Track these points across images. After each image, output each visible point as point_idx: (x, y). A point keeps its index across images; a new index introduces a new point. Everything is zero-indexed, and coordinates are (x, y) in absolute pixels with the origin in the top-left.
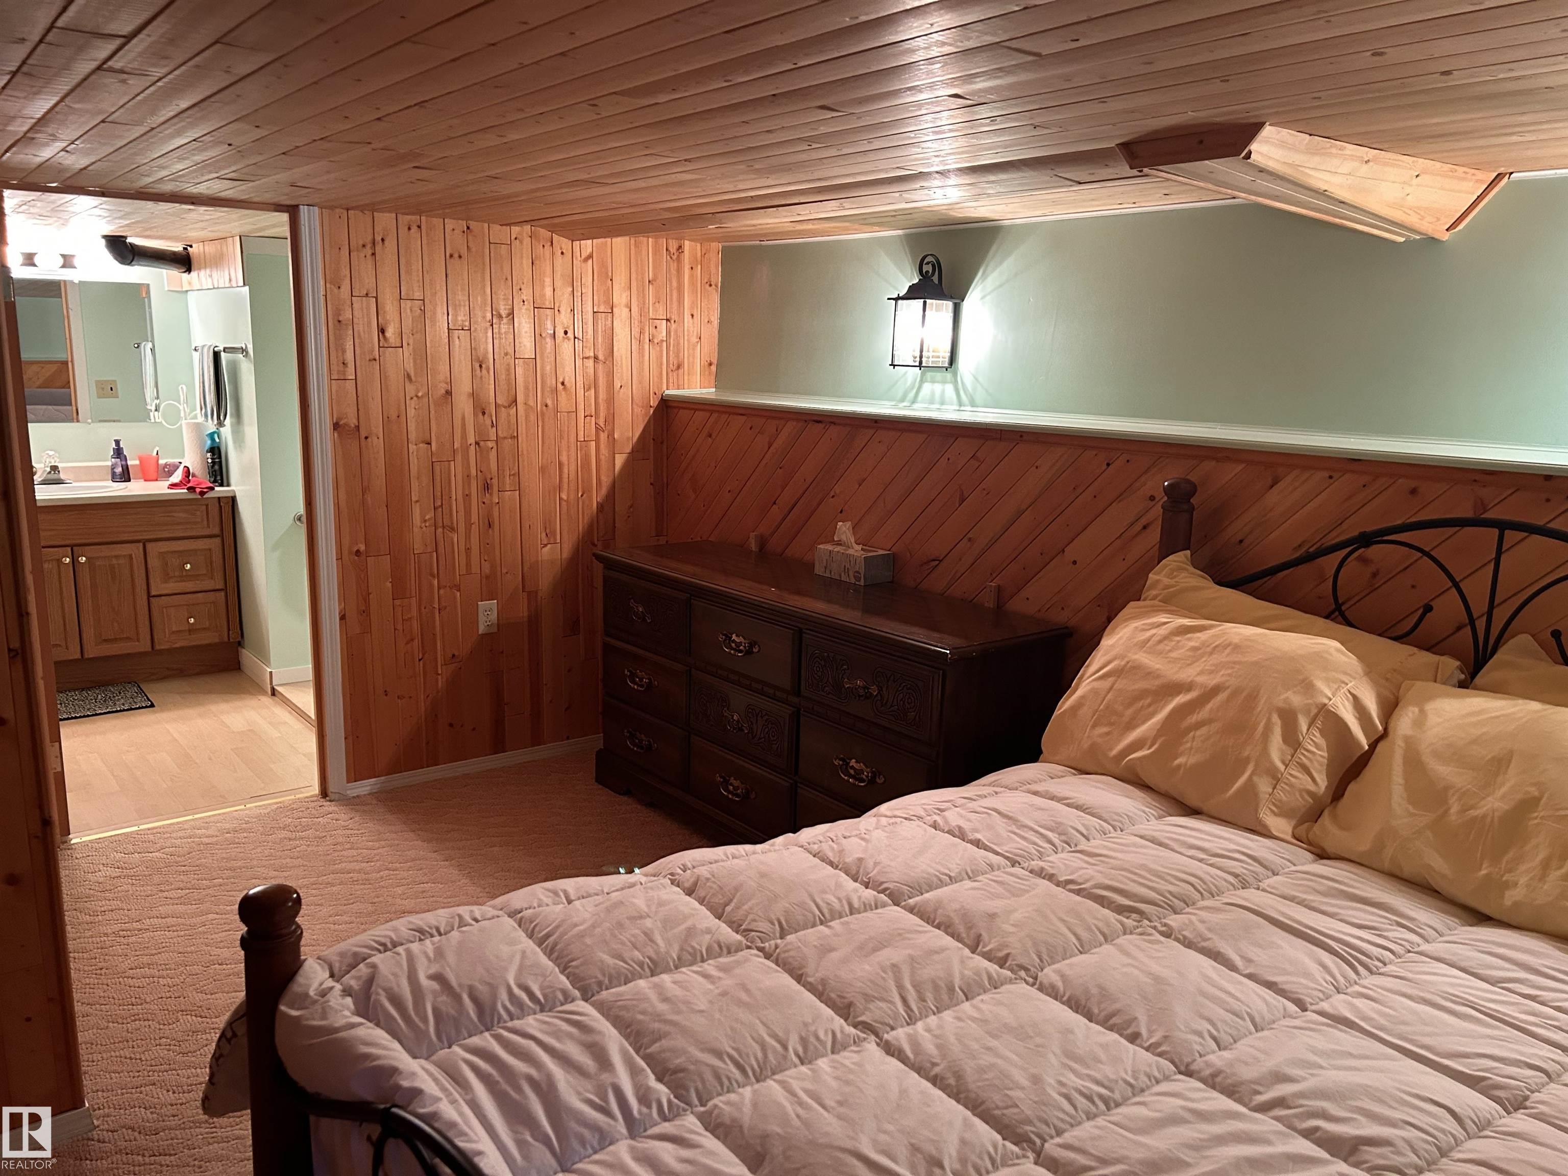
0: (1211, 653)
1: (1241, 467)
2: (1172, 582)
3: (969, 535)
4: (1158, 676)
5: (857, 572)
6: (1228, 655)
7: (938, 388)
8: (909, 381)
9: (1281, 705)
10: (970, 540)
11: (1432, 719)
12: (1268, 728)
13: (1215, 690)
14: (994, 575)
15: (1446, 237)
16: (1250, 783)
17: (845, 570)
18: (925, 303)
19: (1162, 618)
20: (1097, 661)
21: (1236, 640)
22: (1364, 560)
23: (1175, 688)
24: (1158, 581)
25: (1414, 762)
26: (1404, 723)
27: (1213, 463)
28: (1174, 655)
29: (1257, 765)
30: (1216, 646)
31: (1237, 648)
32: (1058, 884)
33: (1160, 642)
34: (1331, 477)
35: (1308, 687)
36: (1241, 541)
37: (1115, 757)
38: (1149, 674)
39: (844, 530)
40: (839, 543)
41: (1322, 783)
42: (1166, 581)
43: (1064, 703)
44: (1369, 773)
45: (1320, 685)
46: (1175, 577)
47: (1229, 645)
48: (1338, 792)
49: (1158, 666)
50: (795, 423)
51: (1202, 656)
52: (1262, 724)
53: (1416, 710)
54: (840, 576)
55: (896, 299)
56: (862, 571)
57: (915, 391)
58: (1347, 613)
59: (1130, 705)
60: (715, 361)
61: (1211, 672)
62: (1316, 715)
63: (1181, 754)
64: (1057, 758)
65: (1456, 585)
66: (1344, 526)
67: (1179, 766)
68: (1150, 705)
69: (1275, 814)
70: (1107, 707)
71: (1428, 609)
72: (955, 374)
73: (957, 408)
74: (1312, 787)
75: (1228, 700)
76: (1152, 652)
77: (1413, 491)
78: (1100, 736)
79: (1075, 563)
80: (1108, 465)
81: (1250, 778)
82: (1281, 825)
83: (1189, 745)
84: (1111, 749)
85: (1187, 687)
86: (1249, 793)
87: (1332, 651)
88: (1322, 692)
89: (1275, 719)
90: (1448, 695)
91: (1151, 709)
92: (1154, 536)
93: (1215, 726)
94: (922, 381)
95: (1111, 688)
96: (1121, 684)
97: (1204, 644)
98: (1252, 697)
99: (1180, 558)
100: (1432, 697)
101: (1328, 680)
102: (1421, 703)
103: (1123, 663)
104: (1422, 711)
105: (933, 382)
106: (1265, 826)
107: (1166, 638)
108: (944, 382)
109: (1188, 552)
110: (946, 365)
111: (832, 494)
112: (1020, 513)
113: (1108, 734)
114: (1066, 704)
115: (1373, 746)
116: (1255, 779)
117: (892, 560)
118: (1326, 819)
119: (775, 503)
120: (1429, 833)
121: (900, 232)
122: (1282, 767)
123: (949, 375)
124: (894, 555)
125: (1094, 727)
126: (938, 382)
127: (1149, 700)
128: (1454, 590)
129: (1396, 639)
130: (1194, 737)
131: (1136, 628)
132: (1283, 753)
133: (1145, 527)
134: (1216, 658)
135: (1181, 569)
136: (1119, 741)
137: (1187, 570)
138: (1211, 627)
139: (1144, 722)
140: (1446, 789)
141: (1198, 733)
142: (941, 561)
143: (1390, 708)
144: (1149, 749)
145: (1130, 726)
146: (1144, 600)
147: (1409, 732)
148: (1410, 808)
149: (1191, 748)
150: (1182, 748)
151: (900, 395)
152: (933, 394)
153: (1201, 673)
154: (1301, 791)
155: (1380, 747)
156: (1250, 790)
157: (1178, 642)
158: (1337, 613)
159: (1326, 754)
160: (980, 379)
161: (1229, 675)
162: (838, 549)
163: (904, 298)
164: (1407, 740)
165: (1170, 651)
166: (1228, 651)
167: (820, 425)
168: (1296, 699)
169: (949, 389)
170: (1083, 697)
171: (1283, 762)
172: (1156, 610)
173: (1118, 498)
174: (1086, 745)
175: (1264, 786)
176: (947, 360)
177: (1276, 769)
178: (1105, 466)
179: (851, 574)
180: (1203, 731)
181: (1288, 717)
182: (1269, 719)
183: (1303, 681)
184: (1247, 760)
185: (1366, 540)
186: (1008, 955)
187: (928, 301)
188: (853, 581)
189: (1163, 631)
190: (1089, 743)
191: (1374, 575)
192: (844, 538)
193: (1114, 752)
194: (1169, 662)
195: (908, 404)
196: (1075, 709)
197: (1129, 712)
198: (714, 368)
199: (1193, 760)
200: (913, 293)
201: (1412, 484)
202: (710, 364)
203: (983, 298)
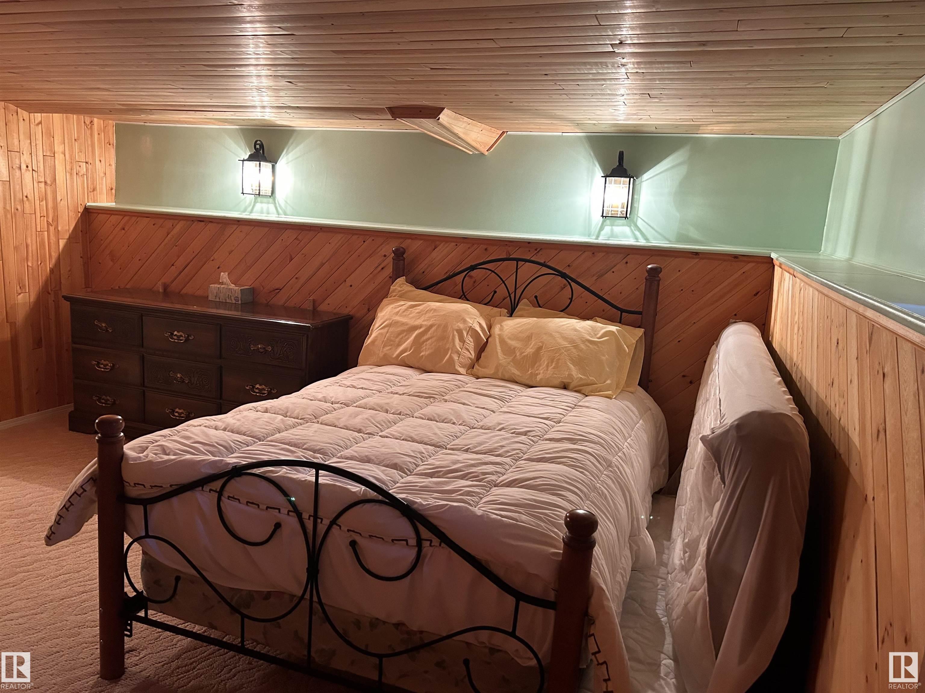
0: (426, 313)
1: (422, 242)
2: (402, 289)
3: (296, 276)
4: (407, 324)
5: (236, 297)
6: (433, 313)
7: (265, 206)
8: (248, 202)
9: (456, 328)
10: (296, 278)
11: (506, 328)
12: (454, 335)
13: (431, 326)
14: (311, 295)
15: (486, 153)
16: (451, 357)
17: (230, 297)
18: (260, 164)
19: (402, 303)
20: (377, 323)
21: (434, 308)
22: (471, 277)
23: (415, 328)
24: (396, 289)
25: (503, 342)
26: (496, 330)
27: (410, 241)
28: (411, 316)
29: (452, 350)
30: (427, 311)
31: (435, 310)
32: (400, 395)
33: (404, 312)
34: (456, 245)
35: (465, 321)
36: (423, 272)
37: (395, 357)
38: (403, 324)
39: (224, 276)
40: (222, 283)
41: (473, 355)
42: (399, 289)
43: (367, 341)
44: (488, 349)
45: (468, 320)
46: (402, 287)
47: (432, 309)
48: (478, 357)
49: (406, 321)
50: (185, 222)
51: (423, 315)
52: (452, 335)
53: (499, 326)
54: (226, 300)
55: (243, 160)
56: (240, 296)
57: (251, 207)
58: (467, 296)
59: (397, 337)
60: (114, 188)
61: (428, 320)
62: (469, 330)
63: (423, 351)
64: (368, 363)
65: (504, 282)
66: (462, 264)
67: (422, 356)
68: (406, 335)
69: (460, 367)
70: (388, 339)
71: (495, 292)
72: (274, 199)
73: (277, 216)
74: (470, 356)
75: (437, 329)
76: (401, 316)
77: (486, 249)
78: (387, 350)
79: (351, 286)
80: (364, 242)
81: (450, 354)
82: (462, 370)
83: (424, 348)
84: (393, 355)
85: (420, 327)
86: (451, 361)
87: (470, 309)
88: (469, 322)
89: (455, 333)
90: (508, 320)
91: (406, 337)
92: (389, 270)
93: (433, 339)
94: (255, 202)
95: (387, 332)
96: (391, 329)
97: (422, 311)
98: (446, 327)
99: (402, 280)
100: (504, 321)
101: (471, 318)
102: (500, 323)
103: (391, 321)
104: (501, 326)
105: (261, 202)
106: (458, 371)
107: (406, 310)
108: (268, 203)
109: (405, 277)
110: (270, 195)
111: (212, 258)
112: (322, 265)
113: (390, 349)
114: (368, 341)
115: (487, 340)
116: (452, 355)
117: (253, 291)
118: (476, 366)
119: (173, 265)
120: (512, 363)
121: (237, 127)
122: (460, 350)
123: (271, 200)
124: (253, 288)
125: (383, 347)
126: (265, 203)
127: (405, 334)
128: (503, 284)
129: (485, 304)
130: (426, 345)
131: (392, 307)
132: (460, 345)
133: (382, 269)
134: (428, 315)
135: (403, 284)
136: (396, 351)
137: (406, 284)
138: (423, 304)
139: (404, 343)
140: (514, 348)
141: (427, 343)
142: (281, 290)
143: (490, 327)
144: (409, 351)
145: (399, 345)
146: (390, 297)
147: (499, 333)
148: (505, 357)
149: (426, 348)
150: (422, 349)
151: (242, 209)
152: (262, 209)
153: (424, 321)
154: (467, 358)
155: (489, 340)
156: (451, 359)
157: (411, 311)
158: (463, 296)
159: (473, 344)
160: (288, 202)
161: (435, 320)
162: (223, 286)
163: (247, 160)
164: (499, 335)
165: (409, 315)
166: (432, 312)
167: (202, 223)
168: (461, 326)
169: (272, 207)
170: (376, 337)
171: (461, 348)
172: (398, 301)
173: (370, 256)
174: (381, 355)
175: (456, 357)
176: (270, 192)
177: (459, 350)
178: (363, 243)
179: (232, 298)
180: (429, 341)
181: (460, 332)
182: (453, 333)
183: (462, 319)
184: (448, 349)
185: (473, 268)
186: (401, 412)
187: (262, 163)
188: (234, 302)
189: (404, 308)
190: (383, 354)
191: (474, 282)
192: (225, 280)
193: (395, 356)
194: (410, 319)
195: (248, 214)
196: (373, 342)
197: (397, 340)
198: (114, 191)
199: (427, 353)
200: (252, 158)
201: (485, 247)
202: (112, 189)
203: (287, 163)
